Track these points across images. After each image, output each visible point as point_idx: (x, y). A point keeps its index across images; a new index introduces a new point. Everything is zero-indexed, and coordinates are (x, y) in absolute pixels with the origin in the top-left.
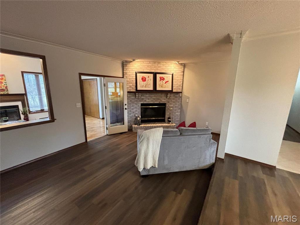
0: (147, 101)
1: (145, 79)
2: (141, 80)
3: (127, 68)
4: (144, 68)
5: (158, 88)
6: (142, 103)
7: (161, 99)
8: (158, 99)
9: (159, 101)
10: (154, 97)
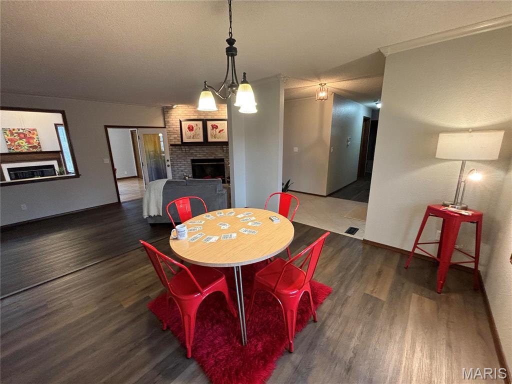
0: (198, 156)
1: (193, 128)
2: (188, 130)
3: (168, 115)
4: (190, 114)
5: (210, 139)
6: (192, 158)
7: (216, 153)
8: (213, 153)
9: (214, 155)
10: (207, 151)
